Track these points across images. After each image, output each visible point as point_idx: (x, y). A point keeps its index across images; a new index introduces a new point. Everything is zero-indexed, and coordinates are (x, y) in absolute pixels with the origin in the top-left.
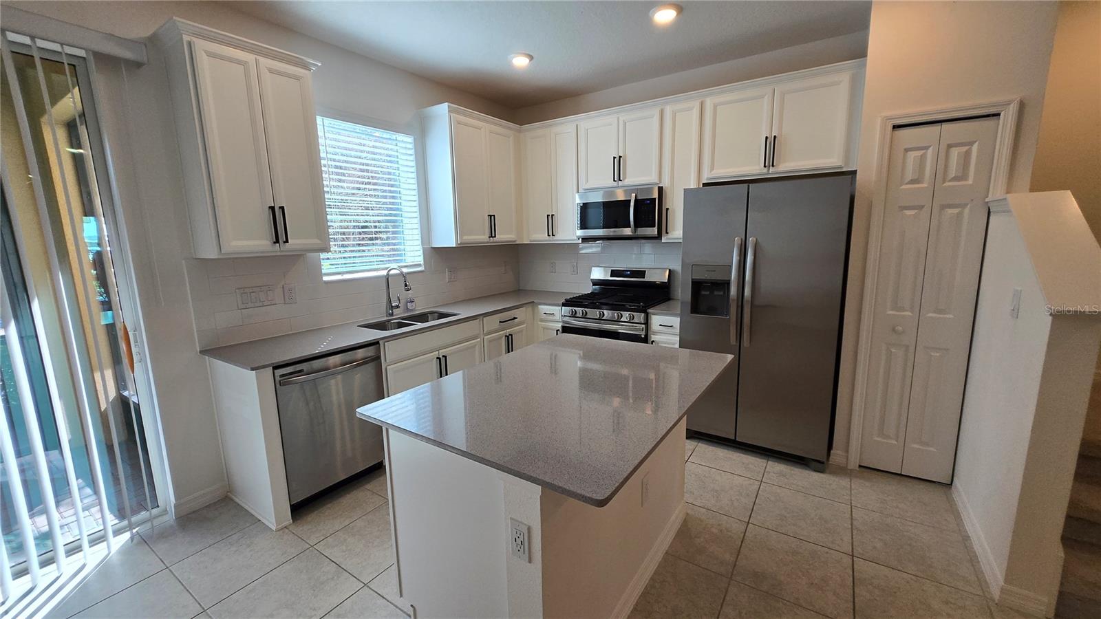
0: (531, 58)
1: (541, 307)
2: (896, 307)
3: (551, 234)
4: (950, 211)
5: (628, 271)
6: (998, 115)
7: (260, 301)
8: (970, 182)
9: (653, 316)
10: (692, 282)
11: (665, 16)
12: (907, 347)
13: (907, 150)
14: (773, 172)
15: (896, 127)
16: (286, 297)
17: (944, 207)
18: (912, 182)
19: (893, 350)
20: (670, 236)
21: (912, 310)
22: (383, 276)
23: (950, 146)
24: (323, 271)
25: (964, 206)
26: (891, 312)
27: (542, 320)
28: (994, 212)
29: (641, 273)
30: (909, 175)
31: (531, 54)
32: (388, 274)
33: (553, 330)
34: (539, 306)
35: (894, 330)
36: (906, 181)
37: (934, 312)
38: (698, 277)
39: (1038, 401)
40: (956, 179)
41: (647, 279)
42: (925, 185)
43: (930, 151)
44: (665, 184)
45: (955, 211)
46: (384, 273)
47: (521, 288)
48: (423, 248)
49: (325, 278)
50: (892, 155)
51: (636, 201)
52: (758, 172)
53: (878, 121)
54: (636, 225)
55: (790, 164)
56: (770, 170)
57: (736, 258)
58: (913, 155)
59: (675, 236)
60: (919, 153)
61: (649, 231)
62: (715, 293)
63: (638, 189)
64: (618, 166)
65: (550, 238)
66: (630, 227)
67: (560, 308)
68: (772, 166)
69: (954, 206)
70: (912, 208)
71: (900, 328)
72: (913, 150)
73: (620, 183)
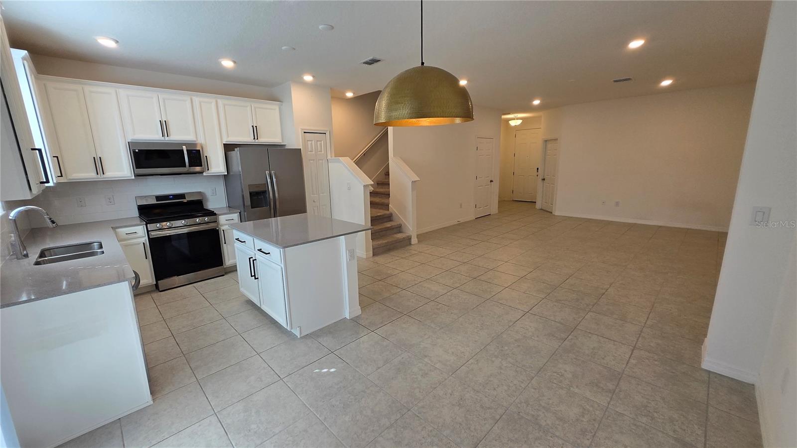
0: (117, 42)
2: (313, 194)
3: (100, 173)
5: (170, 196)
6: (325, 133)
8: (323, 153)
9: (220, 217)
10: (250, 193)
11: (228, 63)
12: (317, 205)
13: (308, 141)
15: (304, 132)
17: (319, 160)
18: (311, 151)
19: (315, 208)
20: (209, 171)
21: (317, 195)
23: (317, 141)
25: (323, 160)
26: (312, 196)
27: (122, 240)
28: (330, 163)
29: (182, 196)
30: (310, 149)
31: (119, 41)
33: (140, 244)
34: (119, 230)
35: (314, 201)
36: (309, 151)
37: (321, 193)
38: (253, 190)
40: (320, 151)
41: (187, 199)
42: (313, 153)
43: (313, 141)
44: (201, 141)
50: (305, 142)
51: (187, 151)
52: (251, 141)
53: (300, 130)
54: (190, 166)
55: (264, 139)
56: (256, 141)
57: (269, 180)
58: (309, 142)
59: (213, 172)
60: (311, 142)
61: (198, 169)
62: (260, 197)
63: (186, 143)
64: (164, 126)
65: (99, 175)
66: (186, 167)
67: (142, 226)
68: (257, 139)
69: (321, 160)
70: (312, 160)
71: (315, 200)
72: (309, 141)
73: (167, 138)
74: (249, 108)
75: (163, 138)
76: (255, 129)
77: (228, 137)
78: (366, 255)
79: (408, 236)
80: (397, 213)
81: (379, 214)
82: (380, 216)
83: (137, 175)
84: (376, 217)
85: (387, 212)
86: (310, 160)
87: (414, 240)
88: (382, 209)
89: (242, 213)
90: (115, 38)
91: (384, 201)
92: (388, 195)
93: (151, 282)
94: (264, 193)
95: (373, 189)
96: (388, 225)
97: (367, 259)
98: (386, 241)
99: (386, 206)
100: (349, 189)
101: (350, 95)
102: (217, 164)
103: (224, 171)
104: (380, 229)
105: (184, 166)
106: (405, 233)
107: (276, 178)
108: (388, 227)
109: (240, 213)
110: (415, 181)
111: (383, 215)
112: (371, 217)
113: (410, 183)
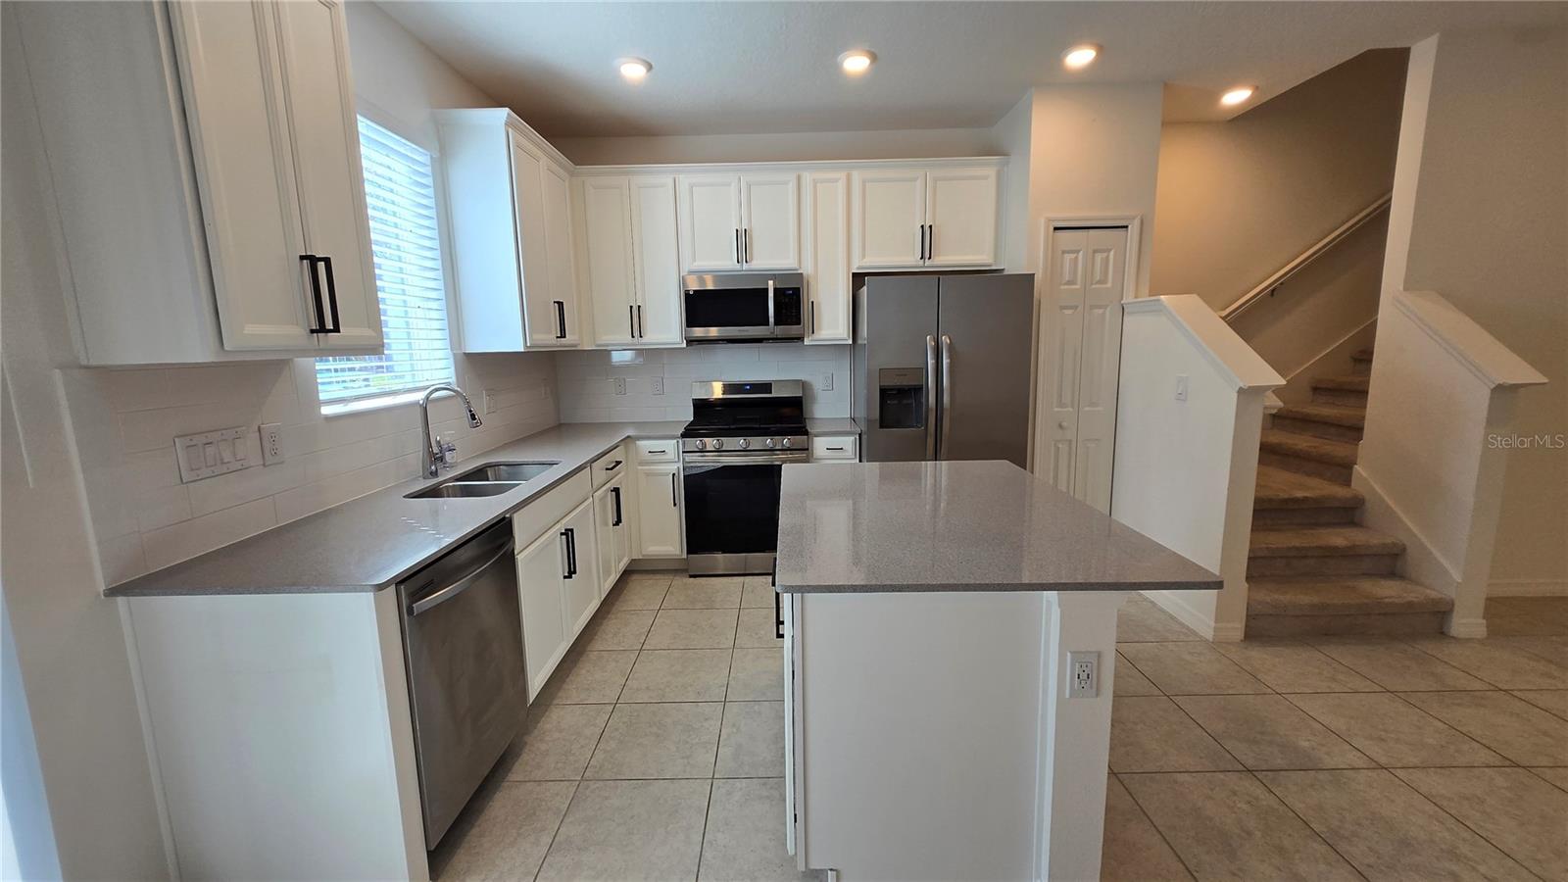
0: (650, 67)
1: (641, 443)
2: (1061, 405)
3: (636, 334)
4: (1096, 311)
5: (747, 385)
6: (1126, 227)
7: (223, 463)
8: (1109, 285)
9: (815, 439)
10: (881, 390)
11: (856, 64)
12: (1070, 441)
13: (1064, 252)
14: (929, 265)
15: (1056, 229)
16: (267, 451)
17: (1092, 307)
18: (1069, 283)
19: (1060, 446)
20: (816, 336)
21: (1073, 407)
22: (417, 403)
23: (1095, 252)
24: (322, 396)
25: (1105, 307)
26: (1056, 409)
27: (643, 463)
28: (1129, 313)
29: (766, 387)
30: (1067, 278)
31: (653, 64)
32: (427, 398)
33: (668, 475)
34: (638, 442)
35: (1061, 426)
36: (1064, 282)
37: (1089, 406)
38: (890, 382)
39: (1232, 462)
40: (1099, 282)
41: (774, 395)
42: (1077, 287)
43: (1081, 253)
44: (807, 269)
45: (1101, 311)
46: (420, 396)
47: (562, 422)
48: (454, 354)
49: (326, 410)
50: (1054, 256)
51: (775, 290)
52: (914, 263)
53: (1042, 221)
54: (777, 323)
55: (947, 258)
56: (928, 263)
57: (931, 362)
58: (1068, 257)
59: (822, 337)
60: (1073, 256)
61: (793, 330)
62: (905, 402)
63: (774, 275)
64: (743, 242)
65: (635, 340)
66: (768, 325)
67: (675, 441)
68: (930, 258)
69: (1100, 307)
70: (1071, 308)
71: (1065, 424)
72: (1069, 252)
73: (745, 266)
74: (919, 184)
75: (738, 266)
76: (927, 234)
77: (864, 256)
78: (1216, 630)
79: (1435, 602)
80: (1390, 503)
81: (1300, 494)
82: (1306, 499)
83: (690, 342)
84: (1286, 501)
85: (1339, 491)
86: (1063, 308)
87: (1467, 623)
88: (1321, 476)
89: (864, 437)
90: (645, 58)
91: (1336, 449)
92: (1354, 431)
93: (678, 552)
94: (917, 390)
95: (1280, 404)
96: (1339, 538)
97: (1217, 645)
98: (1315, 599)
99: (1343, 470)
100: (1182, 397)
101: (1236, 97)
102: (831, 319)
103: (845, 336)
104: (1297, 548)
105: (767, 323)
106: (1418, 583)
107: (951, 357)
108: (1336, 549)
109: (860, 435)
110: (1515, 387)
111: (1316, 500)
112: (1257, 501)
113: (1486, 393)
